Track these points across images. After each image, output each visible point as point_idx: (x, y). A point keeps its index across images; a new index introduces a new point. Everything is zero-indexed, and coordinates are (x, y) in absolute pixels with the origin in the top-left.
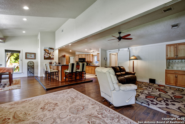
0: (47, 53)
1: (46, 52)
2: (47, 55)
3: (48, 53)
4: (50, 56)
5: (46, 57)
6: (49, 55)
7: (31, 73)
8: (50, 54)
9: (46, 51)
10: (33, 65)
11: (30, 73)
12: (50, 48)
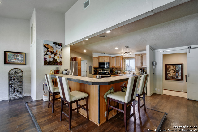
0: (49, 53)
1: (48, 51)
2: (50, 57)
3: (52, 53)
4: (56, 57)
5: (48, 60)
6: (53, 56)
7: (18, 91)
8: (55, 54)
9: (47, 48)
10: (22, 77)
11: (15, 92)
12: (56, 44)
